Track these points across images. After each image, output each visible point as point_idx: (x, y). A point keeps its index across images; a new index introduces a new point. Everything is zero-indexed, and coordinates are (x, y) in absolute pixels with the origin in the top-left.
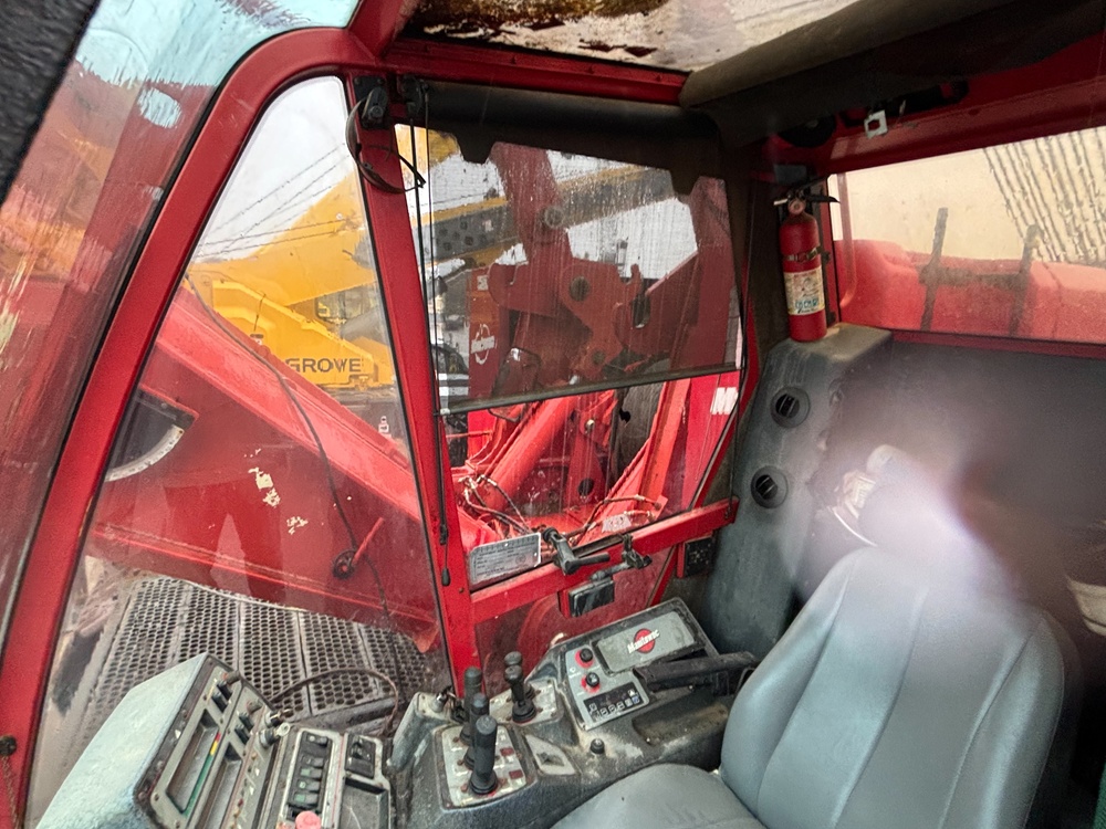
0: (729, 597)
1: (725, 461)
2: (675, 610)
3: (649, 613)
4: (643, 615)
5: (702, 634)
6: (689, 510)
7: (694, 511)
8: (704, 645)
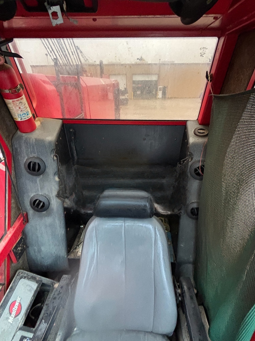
0: (40, 251)
1: (13, 201)
2: (21, 278)
3: (9, 292)
4: (7, 296)
5: (38, 277)
6: (6, 233)
7: (8, 232)
8: (42, 281)
